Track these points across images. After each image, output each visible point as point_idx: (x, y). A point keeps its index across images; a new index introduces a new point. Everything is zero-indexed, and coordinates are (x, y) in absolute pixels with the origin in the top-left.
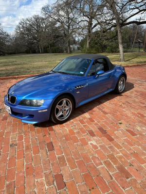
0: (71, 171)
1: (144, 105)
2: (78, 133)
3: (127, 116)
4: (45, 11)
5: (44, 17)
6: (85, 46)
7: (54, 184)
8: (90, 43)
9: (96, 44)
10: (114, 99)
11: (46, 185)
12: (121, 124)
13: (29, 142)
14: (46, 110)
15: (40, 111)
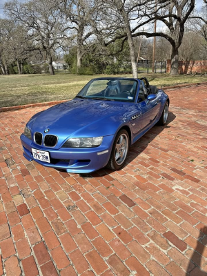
0: (178, 225)
1: (201, 137)
2: (150, 178)
3: (192, 151)
4: (10, 10)
5: (9, 19)
6: (74, 64)
7: (171, 246)
8: (81, 60)
9: (91, 61)
10: (162, 132)
11: (161, 249)
12: (192, 161)
13: (93, 199)
14: (107, 151)
15: (99, 154)
